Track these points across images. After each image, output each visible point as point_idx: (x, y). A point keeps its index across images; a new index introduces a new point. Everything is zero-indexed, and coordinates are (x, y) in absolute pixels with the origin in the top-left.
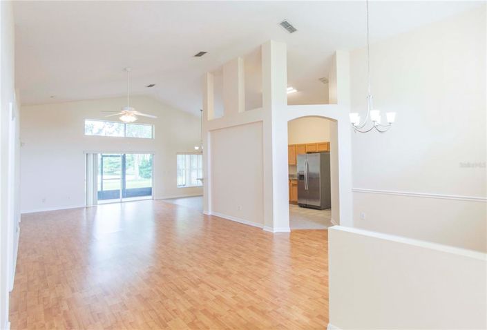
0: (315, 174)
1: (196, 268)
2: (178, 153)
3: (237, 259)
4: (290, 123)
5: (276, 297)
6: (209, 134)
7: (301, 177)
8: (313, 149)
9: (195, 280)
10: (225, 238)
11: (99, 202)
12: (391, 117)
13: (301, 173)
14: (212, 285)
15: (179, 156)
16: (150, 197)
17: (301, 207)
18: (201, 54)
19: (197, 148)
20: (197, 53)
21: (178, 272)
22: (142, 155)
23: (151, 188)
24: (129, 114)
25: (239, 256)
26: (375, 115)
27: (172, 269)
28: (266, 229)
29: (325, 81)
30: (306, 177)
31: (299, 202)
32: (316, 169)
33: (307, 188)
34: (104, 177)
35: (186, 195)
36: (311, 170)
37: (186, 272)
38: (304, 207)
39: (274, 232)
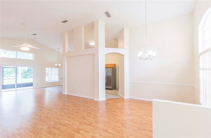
0: (109, 76)
1: (73, 122)
2: (46, 67)
3: (91, 115)
5: (120, 132)
6: (66, 59)
9: (76, 129)
10: (79, 105)
11: (3, 91)
14: (86, 130)
15: (47, 68)
16: (32, 87)
18: (65, 21)
19: (56, 65)
20: (64, 21)
21: (64, 125)
22: (23, 67)
23: (32, 83)
24: (26, 46)
25: (90, 113)
27: (60, 124)
28: (95, 99)
34: (4, 78)
35: (51, 86)
37: (69, 125)
39: (100, 100)
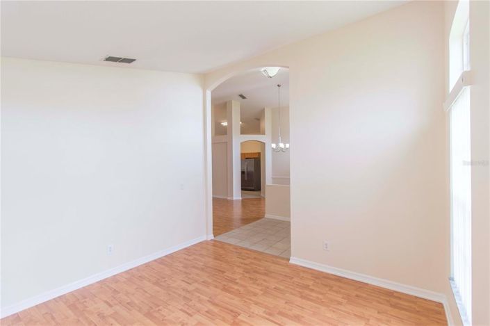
4: (241, 143)
8: (249, 156)
12: (287, 146)
26: (282, 145)
29: (259, 120)
30: (246, 173)
32: (252, 169)
33: (246, 179)
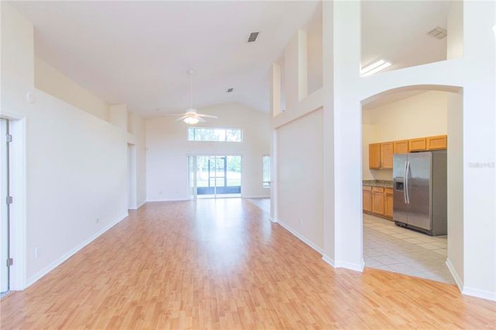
0: (421, 180)
2: (264, 155)
4: (365, 103)
6: (275, 131)
7: (399, 185)
8: (421, 147)
11: (199, 196)
13: (400, 180)
16: (239, 195)
17: (399, 225)
18: (253, 36)
23: (240, 187)
24: (192, 116)
28: (325, 258)
30: (406, 185)
31: (394, 219)
36: (414, 175)
38: (403, 227)
39: (335, 267)
